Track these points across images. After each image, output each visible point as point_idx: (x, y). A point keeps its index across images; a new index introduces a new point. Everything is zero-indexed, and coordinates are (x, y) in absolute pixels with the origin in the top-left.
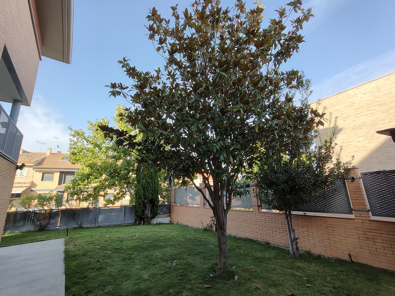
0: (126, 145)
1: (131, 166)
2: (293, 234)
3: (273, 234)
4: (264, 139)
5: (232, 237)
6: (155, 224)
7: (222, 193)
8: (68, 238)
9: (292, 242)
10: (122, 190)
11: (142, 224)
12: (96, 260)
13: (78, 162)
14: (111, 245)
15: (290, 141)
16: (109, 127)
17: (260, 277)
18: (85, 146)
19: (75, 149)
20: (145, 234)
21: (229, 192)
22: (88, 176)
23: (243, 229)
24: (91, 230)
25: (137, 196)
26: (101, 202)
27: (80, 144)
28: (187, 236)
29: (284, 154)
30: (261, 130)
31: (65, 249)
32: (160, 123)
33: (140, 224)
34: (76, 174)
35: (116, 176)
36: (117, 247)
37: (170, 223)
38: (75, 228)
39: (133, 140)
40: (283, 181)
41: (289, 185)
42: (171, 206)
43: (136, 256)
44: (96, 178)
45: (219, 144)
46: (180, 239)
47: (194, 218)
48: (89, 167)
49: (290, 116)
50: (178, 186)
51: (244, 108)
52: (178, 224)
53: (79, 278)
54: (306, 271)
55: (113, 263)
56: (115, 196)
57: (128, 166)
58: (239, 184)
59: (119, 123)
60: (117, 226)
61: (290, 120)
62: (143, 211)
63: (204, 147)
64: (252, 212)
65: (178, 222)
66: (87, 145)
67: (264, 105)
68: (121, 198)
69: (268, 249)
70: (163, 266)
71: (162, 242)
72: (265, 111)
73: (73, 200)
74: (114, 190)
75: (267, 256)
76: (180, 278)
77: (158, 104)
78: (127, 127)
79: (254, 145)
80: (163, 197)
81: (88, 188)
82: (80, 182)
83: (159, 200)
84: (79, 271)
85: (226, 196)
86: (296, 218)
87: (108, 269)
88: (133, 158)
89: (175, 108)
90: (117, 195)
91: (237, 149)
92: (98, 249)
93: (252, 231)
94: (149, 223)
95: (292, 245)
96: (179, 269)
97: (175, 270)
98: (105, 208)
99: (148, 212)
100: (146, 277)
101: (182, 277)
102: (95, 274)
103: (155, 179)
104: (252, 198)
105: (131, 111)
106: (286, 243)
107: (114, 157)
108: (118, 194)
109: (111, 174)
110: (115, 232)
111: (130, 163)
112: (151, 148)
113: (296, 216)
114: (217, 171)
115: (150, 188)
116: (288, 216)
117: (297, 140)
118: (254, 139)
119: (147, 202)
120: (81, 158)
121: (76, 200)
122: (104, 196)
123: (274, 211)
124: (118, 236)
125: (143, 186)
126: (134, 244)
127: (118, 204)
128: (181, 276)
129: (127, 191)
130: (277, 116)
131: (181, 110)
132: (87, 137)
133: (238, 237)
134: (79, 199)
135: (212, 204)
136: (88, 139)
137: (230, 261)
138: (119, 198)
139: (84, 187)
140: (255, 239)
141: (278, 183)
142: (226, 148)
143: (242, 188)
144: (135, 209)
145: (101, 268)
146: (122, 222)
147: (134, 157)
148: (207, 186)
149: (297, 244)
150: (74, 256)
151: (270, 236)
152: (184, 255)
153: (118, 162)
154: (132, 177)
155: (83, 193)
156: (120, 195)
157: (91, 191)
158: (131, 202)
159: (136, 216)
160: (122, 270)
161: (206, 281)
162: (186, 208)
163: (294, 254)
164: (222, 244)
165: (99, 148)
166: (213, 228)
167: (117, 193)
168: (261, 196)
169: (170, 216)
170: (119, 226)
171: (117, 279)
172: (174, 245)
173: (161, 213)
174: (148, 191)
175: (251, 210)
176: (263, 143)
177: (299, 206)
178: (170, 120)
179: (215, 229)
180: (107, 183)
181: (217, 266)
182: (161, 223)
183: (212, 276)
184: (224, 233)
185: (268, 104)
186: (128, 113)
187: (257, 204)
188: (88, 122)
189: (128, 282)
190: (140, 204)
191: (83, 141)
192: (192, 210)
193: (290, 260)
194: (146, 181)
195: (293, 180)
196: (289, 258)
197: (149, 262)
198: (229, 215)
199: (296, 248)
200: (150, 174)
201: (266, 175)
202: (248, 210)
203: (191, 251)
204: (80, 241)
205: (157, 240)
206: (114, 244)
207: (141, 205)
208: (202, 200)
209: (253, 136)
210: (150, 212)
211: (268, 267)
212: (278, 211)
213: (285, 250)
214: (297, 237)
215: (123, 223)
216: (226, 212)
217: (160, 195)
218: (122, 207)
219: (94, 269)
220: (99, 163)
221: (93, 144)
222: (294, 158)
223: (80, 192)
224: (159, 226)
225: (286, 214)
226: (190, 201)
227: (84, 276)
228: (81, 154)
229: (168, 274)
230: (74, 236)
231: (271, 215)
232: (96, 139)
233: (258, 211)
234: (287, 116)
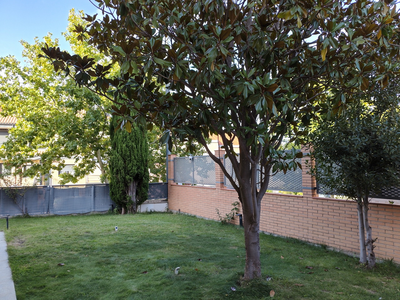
0: (92, 83)
1: (101, 120)
2: (368, 234)
3: (335, 233)
4: (335, 75)
5: (266, 236)
6: (143, 213)
7: (254, 166)
8: (9, 231)
9: (365, 246)
10: (88, 159)
11: (123, 212)
12: (57, 263)
13: (12, 112)
14: (77, 243)
15: (382, 77)
16: (61, 51)
17: (309, 295)
18: (20, 85)
19: (5, 90)
20: (129, 228)
21: (266, 165)
22: (31, 136)
23: (286, 224)
24: (43, 220)
25: (113, 169)
26: (55, 179)
27: (11, 82)
28: (195, 231)
29: (366, 101)
30: (331, 57)
31: (8, 247)
32: (151, 43)
33: (119, 212)
34: (10, 132)
35: (77, 136)
36: (87, 246)
37: (166, 211)
38: (19, 217)
39: (104, 74)
40: (361, 148)
41: (370, 155)
42: (169, 186)
43: (116, 259)
44: (44, 140)
45: (254, 82)
46: (184, 236)
47: (206, 204)
48: (31, 121)
49: (388, 30)
50: (178, 155)
51: (303, 15)
52: (179, 213)
53: (34, 287)
54: (384, 288)
55: (82, 268)
56: (77, 170)
57: (96, 121)
58: (283, 152)
59: (76, 44)
60: (84, 215)
61: (386, 37)
62: (124, 193)
63: (228, 89)
64: (302, 198)
65: (179, 210)
66: (24, 83)
67: (339, 8)
68: (87, 172)
69: (323, 256)
70: (159, 274)
71: (156, 239)
72: (340, 20)
73: (10, 174)
74: (75, 160)
75: (322, 265)
76: (185, 292)
77: (147, 8)
78: (90, 52)
79: (315, 85)
80: (156, 172)
81: (32, 156)
82: (18, 145)
83: (148, 176)
84: (33, 279)
85: (261, 171)
86: (376, 209)
87: (75, 276)
88: (103, 107)
89: (176, 14)
90: (80, 167)
91: (285, 92)
92: (58, 248)
93: (300, 227)
94: (134, 211)
95: (364, 249)
96: (183, 280)
97: (178, 280)
98: (62, 188)
99: (132, 195)
100: (134, 288)
101: (189, 291)
102: (56, 283)
103: (142, 142)
104: (303, 176)
105: (96, 21)
106: (355, 247)
107: (71, 105)
108: (82, 165)
109: (68, 133)
110: (82, 223)
111: (99, 115)
112: (135, 89)
113: (376, 206)
114: (247, 130)
115: (135, 157)
116: (363, 206)
117: (396, 76)
118: (316, 73)
119: (130, 180)
120: (15, 106)
121: (15, 175)
122: (59, 169)
123: (340, 197)
124: (87, 230)
125: (122, 154)
126: (112, 242)
127: (82, 181)
128: (187, 288)
129: (96, 161)
130: (364, 31)
131: (186, 19)
132: (22, 70)
133: (276, 236)
134: (20, 172)
135: (237, 183)
136: (25, 73)
137: (264, 271)
138: (84, 173)
139: (26, 153)
140: (303, 239)
141: (352, 151)
142: (266, 90)
143: (289, 158)
144: (111, 189)
145: (65, 275)
146: (91, 209)
147: (105, 106)
148: (230, 154)
149: (372, 249)
150: (22, 257)
151: (329, 235)
152: (191, 259)
153: (78, 114)
154: (104, 138)
155: (25, 164)
156: (85, 168)
157: (37, 159)
158: (103, 178)
159: (114, 200)
160: (97, 279)
161: (226, 298)
162: (193, 189)
163: (367, 264)
164: (252, 245)
165: (44, 90)
166: (236, 221)
167: (80, 165)
168: (320, 173)
169: (167, 200)
170: (86, 214)
171: (90, 290)
172: (175, 245)
173: (152, 196)
174: (131, 162)
175: (300, 194)
176: (331, 81)
177: (384, 190)
178: (167, 38)
179: (239, 222)
180: (63, 148)
181: (243, 276)
182: (153, 211)
183: (235, 290)
184: (256, 229)
185: (347, 6)
186: (92, 25)
187: (311, 185)
188: (23, 42)
189: (108, 295)
190: (118, 182)
191: (16, 76)
192: (203, 192)
193: (359, 272)
194: (127, 146)
195: (379, 147)
196: (358, 269)
197: (138, 268)
198: (264, 202)
199: (371, 255)
200: (134, 134)
201: (332, 137)
202: (293, 194)
203: (201, 255)
204: (29, 236)
205: (149, 237)
206: (82, 242)
207: (121, 183)
208: (220, 178)
209: (315, 68)
210: (134, 194)
211: (323, 281)
212: (345, 198)
213: (352, 257)
214: (373, 237)
215: (93, 210)
216: (259, 195)
217: (150, 167)
218: (88, 186)
219: (54, 276)
220: (47, 116)
221: (34, 81)
222: (385, 108)
223: (21, 162)
224: (149, 215)
225: (360, 202)
226: (198, 178)
227: (40, 284)
228: (15, 98)
229: (167, 286)
230: (18, 229)
231: (333, 203)
232: (37, 73)
233: (311, 196)
234: (383, 30)
